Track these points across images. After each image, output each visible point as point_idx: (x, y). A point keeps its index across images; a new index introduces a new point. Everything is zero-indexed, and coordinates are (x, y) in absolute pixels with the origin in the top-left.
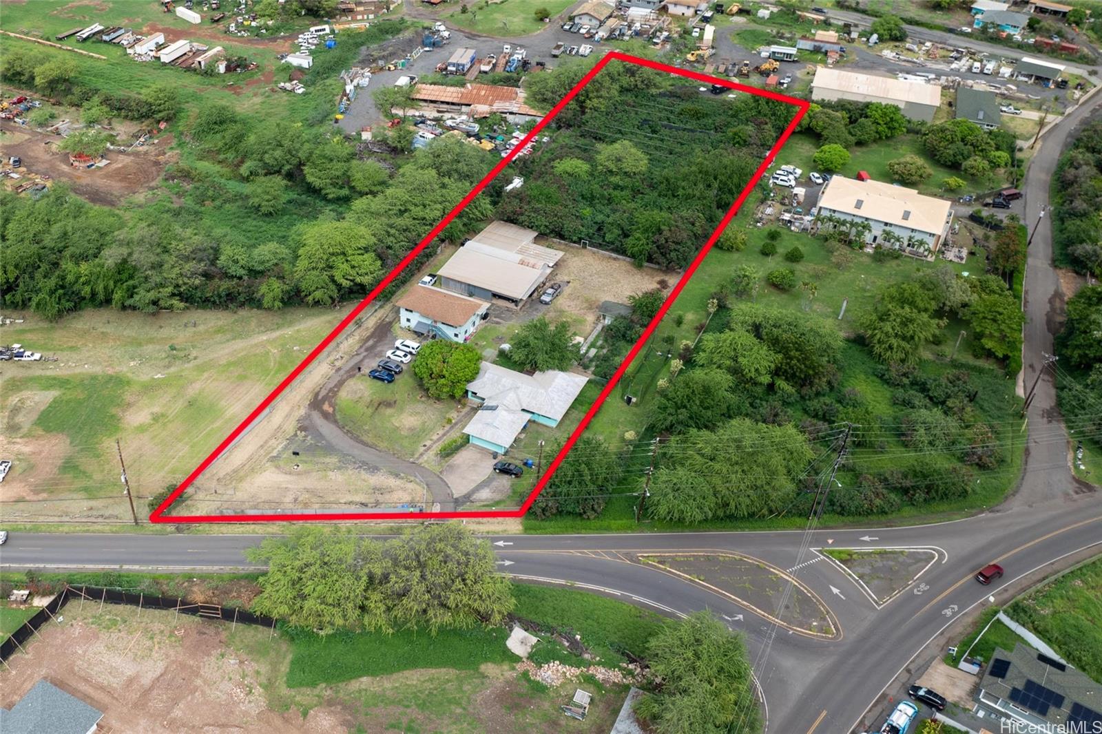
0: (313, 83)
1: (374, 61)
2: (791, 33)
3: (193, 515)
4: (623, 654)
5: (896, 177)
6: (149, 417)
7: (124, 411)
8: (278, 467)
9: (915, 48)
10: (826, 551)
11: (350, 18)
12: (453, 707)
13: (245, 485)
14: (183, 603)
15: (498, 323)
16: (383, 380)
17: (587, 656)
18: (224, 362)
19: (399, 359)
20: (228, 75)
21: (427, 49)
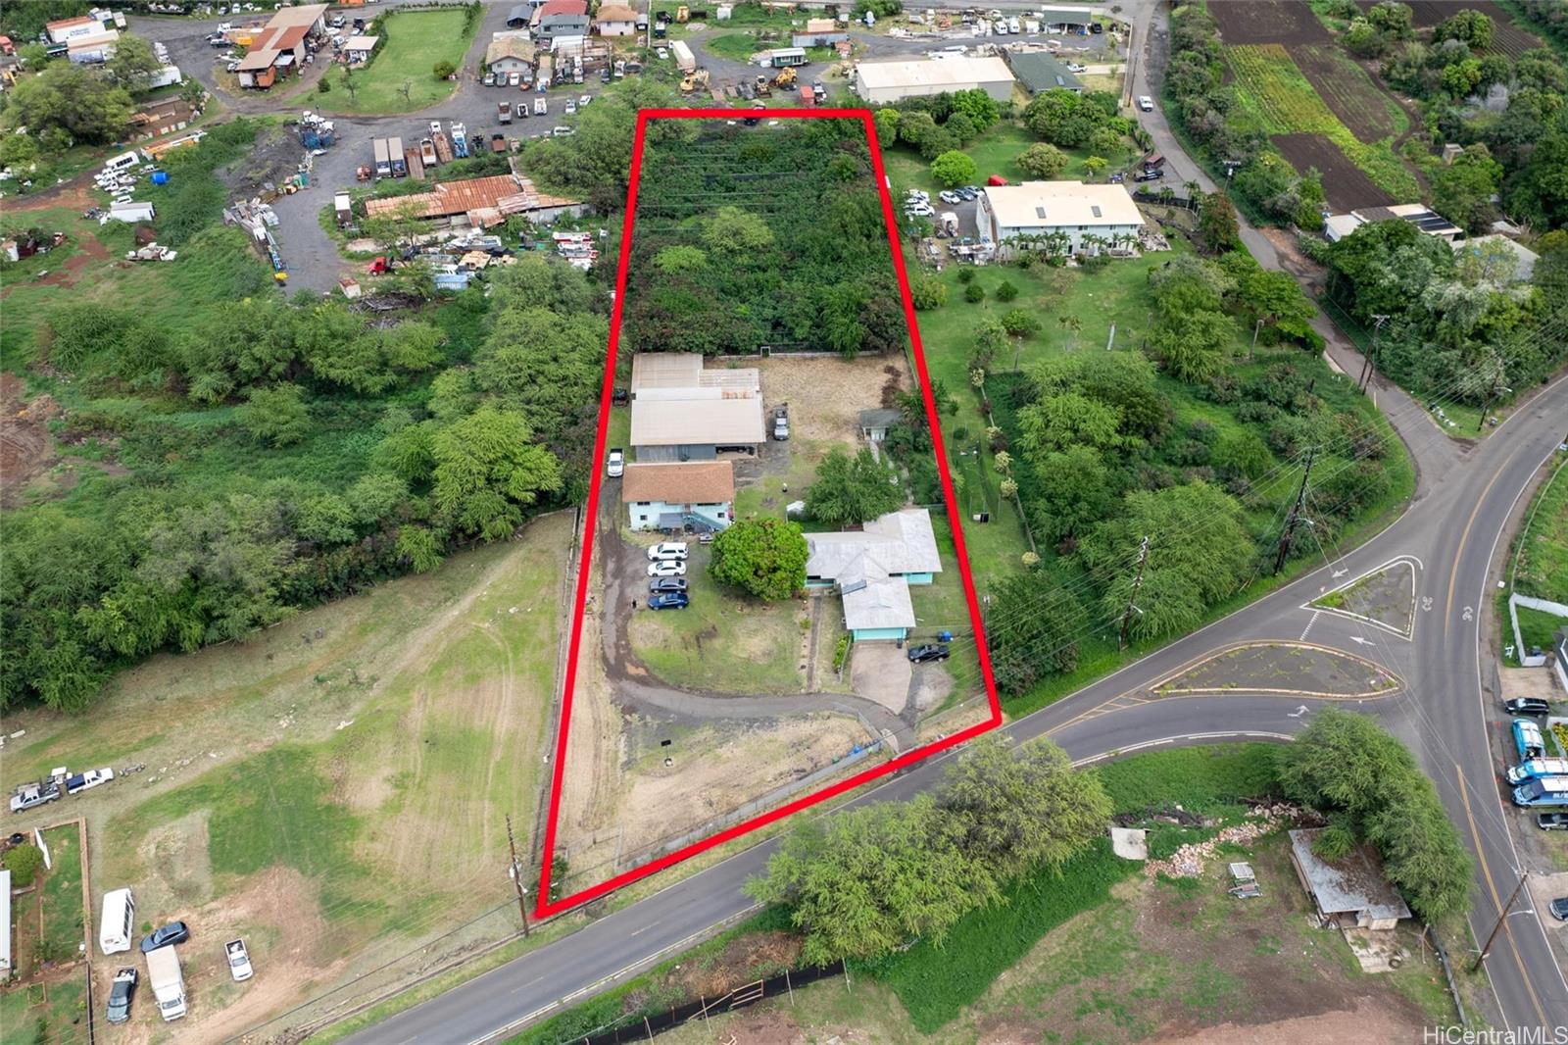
0: (185, 239)
1: (259, 185)
2: (776, 29)
3: (591, 885)
4: (1239, 802)
5: (1035, 172)
6: (387, 787)
7: (341, 794)
8: (643, 773)
9: (920, 18)
10: (1317, 602)
11: (150, 135)
12: (1123, 954)
13: (622, 814)
14: (708, 1002)
15: (748, 483)
16: (675, 606)
17: (1208, 823)
18: (424, 668)
19: (672, 572)
20: (27, 261)
21: (317, 152)
